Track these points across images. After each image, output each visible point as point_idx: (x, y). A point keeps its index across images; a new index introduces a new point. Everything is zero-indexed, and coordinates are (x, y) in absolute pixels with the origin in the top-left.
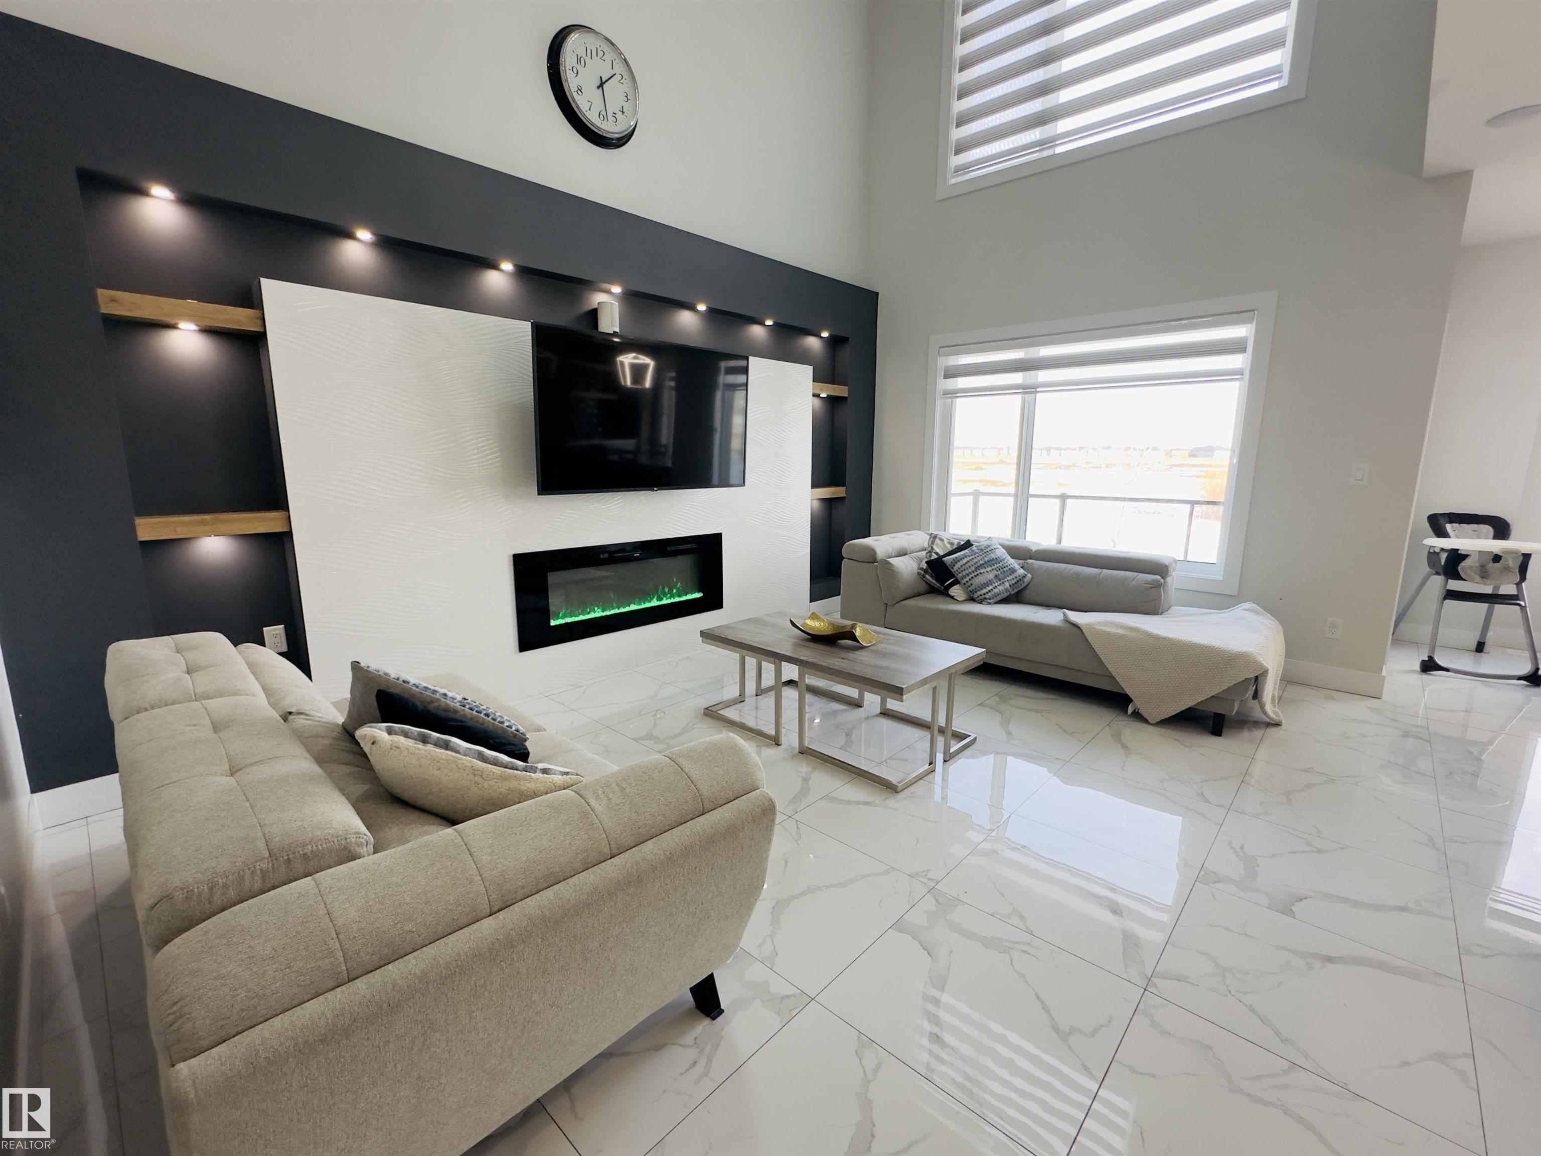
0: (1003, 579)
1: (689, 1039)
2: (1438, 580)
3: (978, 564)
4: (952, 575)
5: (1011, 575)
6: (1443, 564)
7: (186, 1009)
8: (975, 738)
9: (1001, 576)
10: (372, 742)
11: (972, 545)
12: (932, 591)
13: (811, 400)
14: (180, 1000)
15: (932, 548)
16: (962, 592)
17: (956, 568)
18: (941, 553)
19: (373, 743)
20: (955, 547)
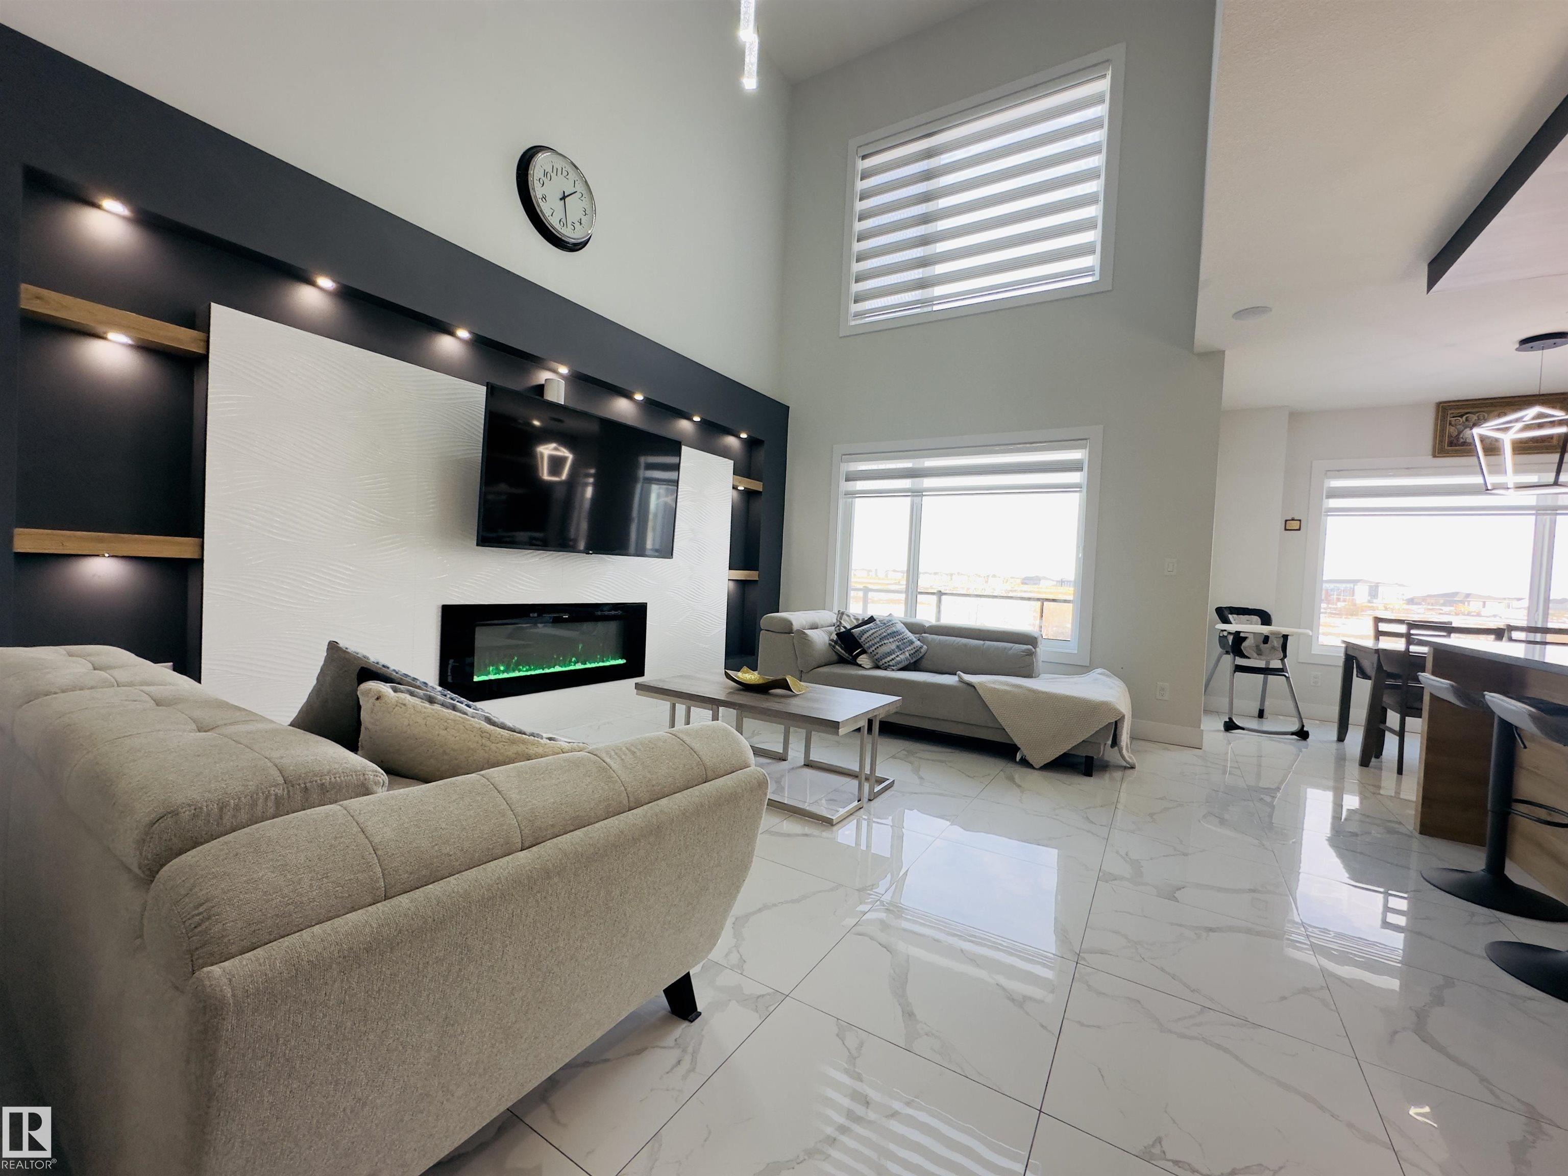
0: (904, 649)
1: (670, 1040)
2: (1228, 658)
3: (882, 636)
4: (860, 646)
5: (910, 646)
6: (1230, 644)
7: (216, 909)
8: (894, 781)
9: (902, 647)
10: (376, 697)
11: (875, 620)
12: (841, 661)
13: (731, 494)
14: (206, 901)
15: (841, 623)
16: (867, 660)
17: (863, 639)
18: (849, 627)
19: (378, 699)
20: (860, 622)
